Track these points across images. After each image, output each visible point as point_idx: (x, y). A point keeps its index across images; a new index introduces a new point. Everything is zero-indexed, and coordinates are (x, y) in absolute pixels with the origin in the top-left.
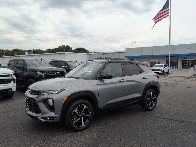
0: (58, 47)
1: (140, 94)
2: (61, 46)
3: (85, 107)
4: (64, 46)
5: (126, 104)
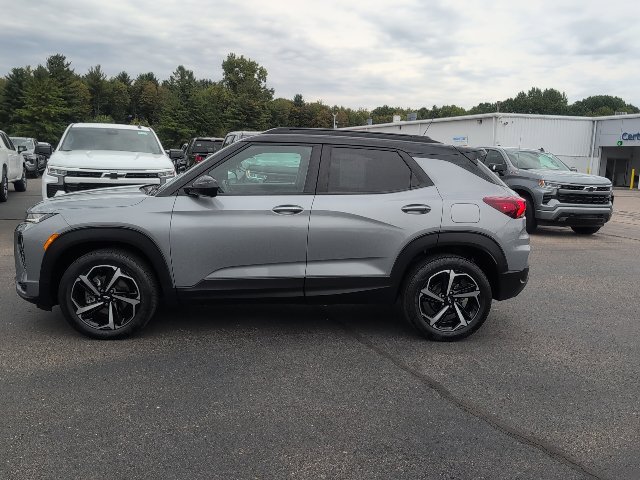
0: (514, 97)
1: (380, 267)
2: (527, 93)
3: (118, 273)
4: (539, 91)
5: (301, 294)
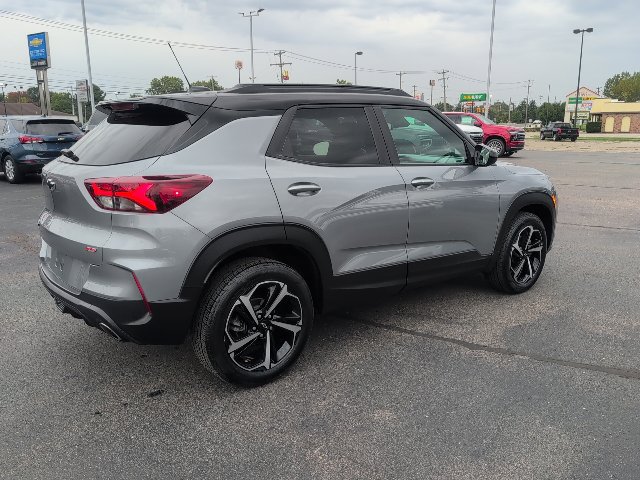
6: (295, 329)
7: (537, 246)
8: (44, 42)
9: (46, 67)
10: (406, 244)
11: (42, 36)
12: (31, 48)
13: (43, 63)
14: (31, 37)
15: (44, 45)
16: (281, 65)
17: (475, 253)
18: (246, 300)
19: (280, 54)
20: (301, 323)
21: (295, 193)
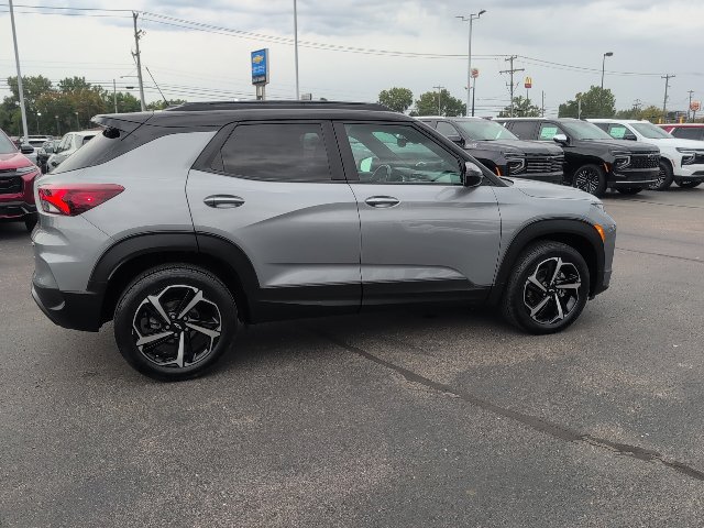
6: (213, 334)
7: (573, 282)
8: (264, 59)
9: (263, 83)
10: (360, 264)
11: (263, 52)
12: (254, 65)
13: (263, 79)
14: (254, 54)
15: (264, 62)
16: (512, 72)
17: (466, 282)
18: (155, 300)
19: (512, 59)
20: (219, 329)
21: (213, 204)
